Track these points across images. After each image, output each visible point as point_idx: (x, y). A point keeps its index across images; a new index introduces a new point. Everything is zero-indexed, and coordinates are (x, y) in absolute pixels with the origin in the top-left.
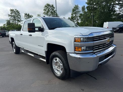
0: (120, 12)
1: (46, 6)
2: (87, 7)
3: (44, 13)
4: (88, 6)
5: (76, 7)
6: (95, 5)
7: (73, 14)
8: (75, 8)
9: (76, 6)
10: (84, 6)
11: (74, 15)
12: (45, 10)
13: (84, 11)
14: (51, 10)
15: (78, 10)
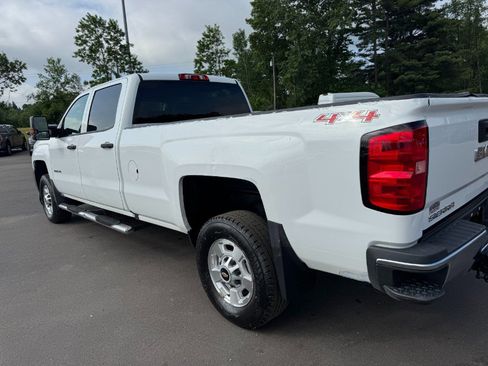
0: (364, 59)
1: (83, 26)
2: (253, 38)
3: (78, 54)
4: (253, 31)
5: (212, 36)
6: (280, 30)
7: (202, 60)
8: (207, 36)
9: (210, 30)
10: (243, 33)
11: (206, 66)
12: (80, 41)
13: (242, 50)
14: (107, 42)
15: (220, 48)
